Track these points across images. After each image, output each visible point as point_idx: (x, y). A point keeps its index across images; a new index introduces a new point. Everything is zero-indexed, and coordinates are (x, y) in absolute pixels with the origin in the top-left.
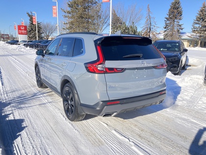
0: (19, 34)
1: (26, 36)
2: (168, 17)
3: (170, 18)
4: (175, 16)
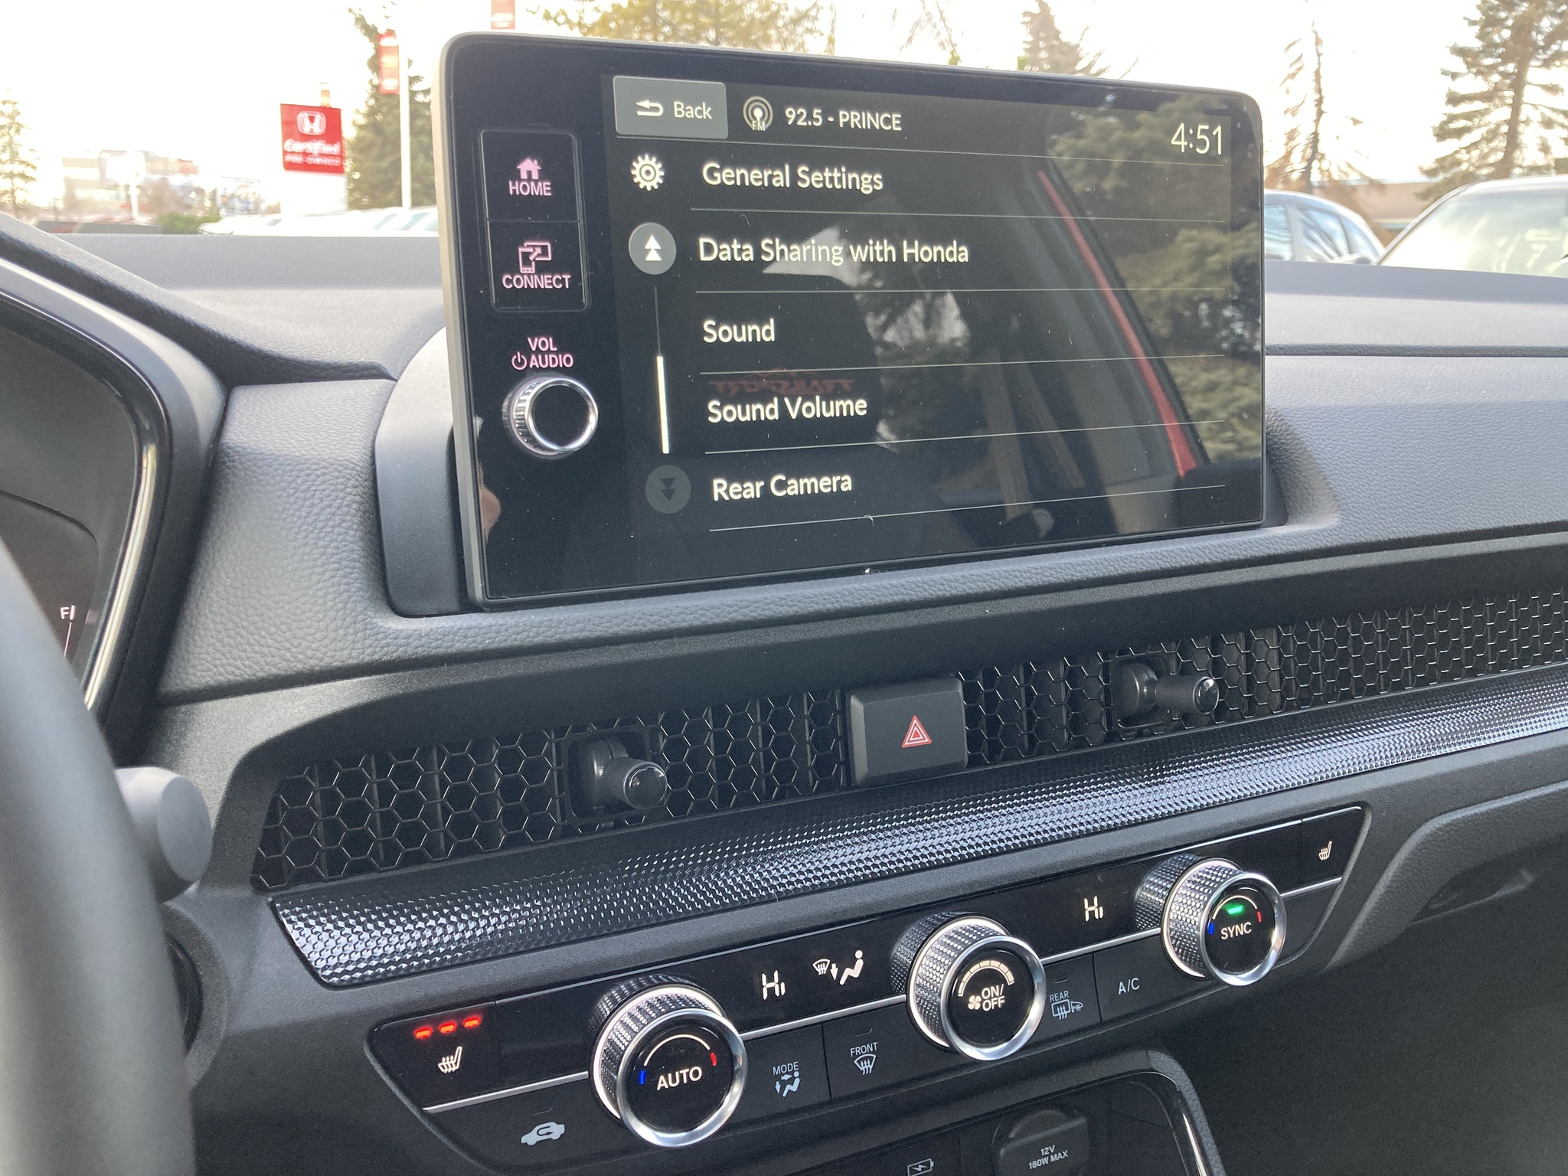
0: (290, 167)
1: (339, 184)
3: (1489, 48)
4: (1529, 33)
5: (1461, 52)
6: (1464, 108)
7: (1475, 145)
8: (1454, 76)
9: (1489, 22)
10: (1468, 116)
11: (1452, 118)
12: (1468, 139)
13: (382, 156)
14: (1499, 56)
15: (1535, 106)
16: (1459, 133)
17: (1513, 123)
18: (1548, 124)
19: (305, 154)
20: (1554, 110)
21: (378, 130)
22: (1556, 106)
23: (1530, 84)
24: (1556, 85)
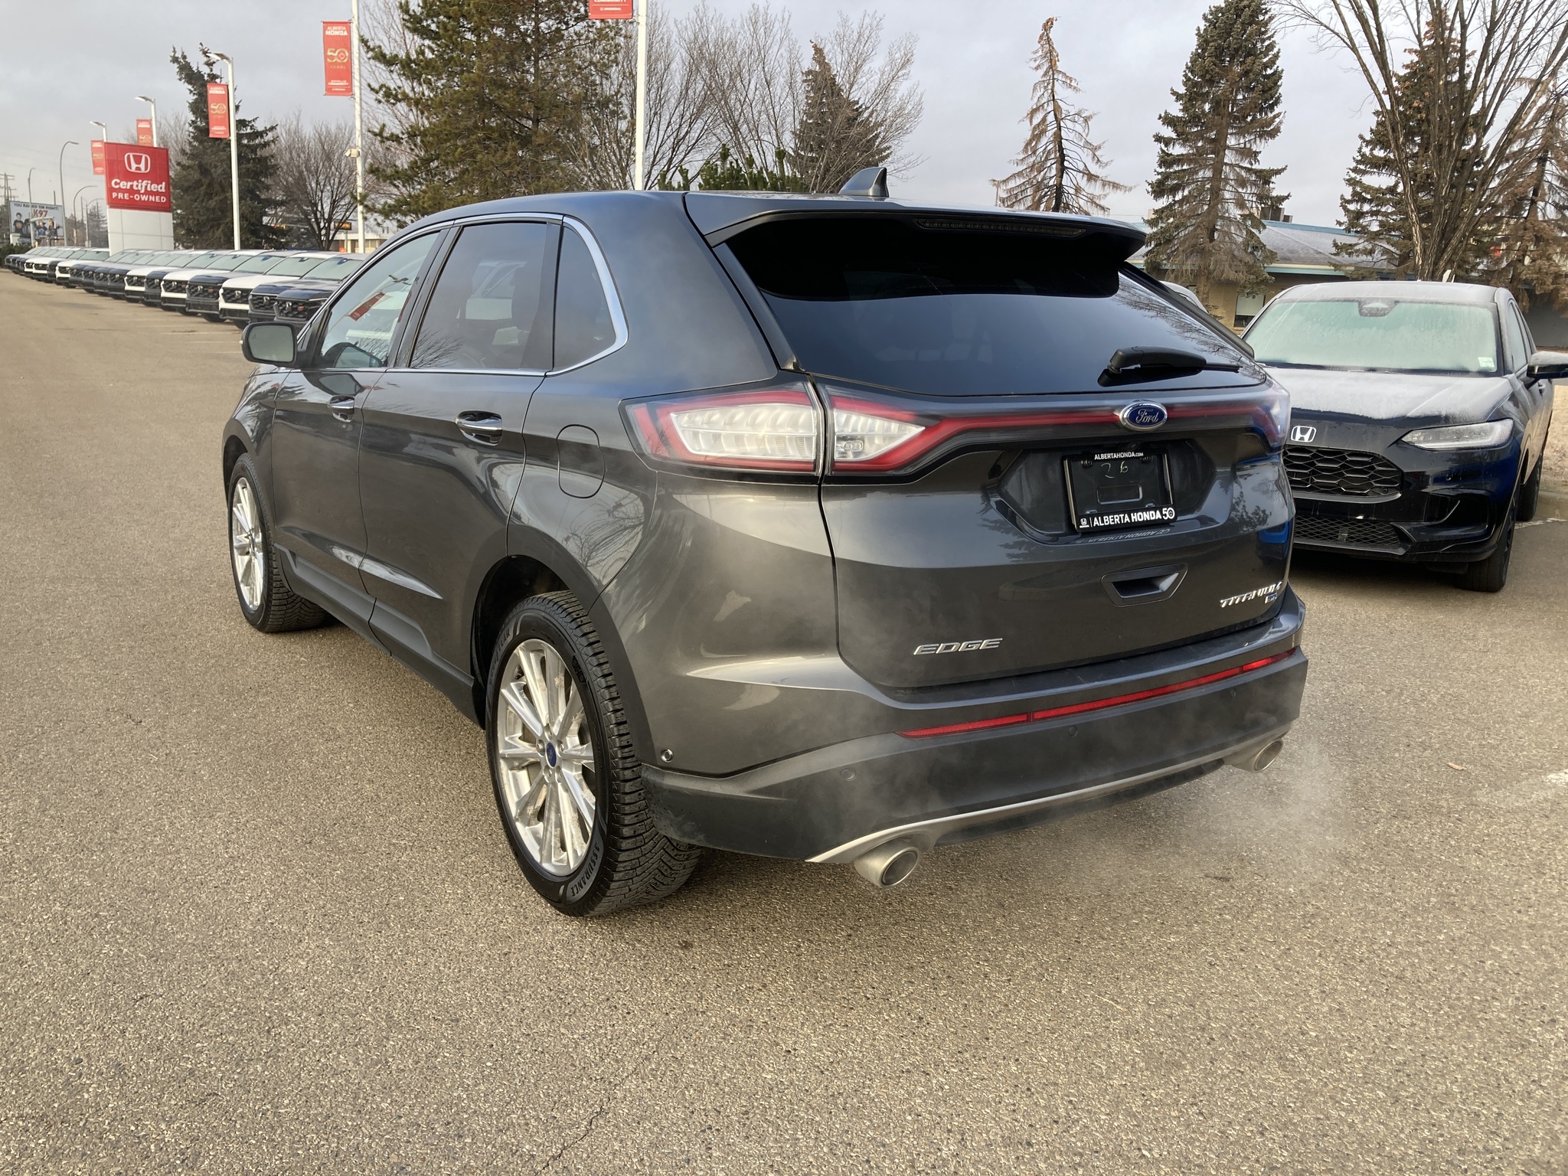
0: (115, 204)
1: (165, 221)
2: (1176, 110)
3: (1195, 119)
4: (1225, 106)
5: (1168, 120)
6: (1176, 168)
7: (1185, 199)
8: (1167, 142)
9: (1191, 97)
10: (1179, 175)
11: (1166, 177)
12: (1178, 197)
13: (209, 195)
14: (1203, 125)
15: (1231, 165)
16: (1174, 190)
17: (1218, 178)
18: (1242, 183)
19: (131, 191)
20: (1248, 170)
21: (204, 170)
22: (1249, 166)
23: (1229, 148)
24: (1250, 149)
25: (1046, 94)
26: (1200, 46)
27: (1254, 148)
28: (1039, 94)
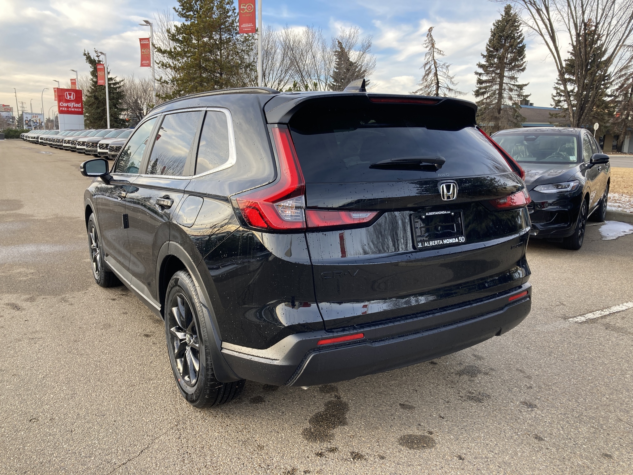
1: (81, 119)
3: (491, 65)
4: (503, 60)
5: (481, 66)
6: (484, 85)
7: (488, 97)
8: (480, 74)
9: (489, 56)
10: (485, 88)
11: (480, 88)
12: (486, 96)
13: (98, 108)
14: (494, 67)
15: (507, 84)
16: (483, 93)
17: (501, 89)
18: (511, 90)
19: (68, 107)
20: (514, 85)
21: (96, 98)
22: (514, 83)
23: (505, 76)
24: (514, 76)
25: (431, 58)
26: (492, 36)
27: (515, 76)
28: (428, 57)
